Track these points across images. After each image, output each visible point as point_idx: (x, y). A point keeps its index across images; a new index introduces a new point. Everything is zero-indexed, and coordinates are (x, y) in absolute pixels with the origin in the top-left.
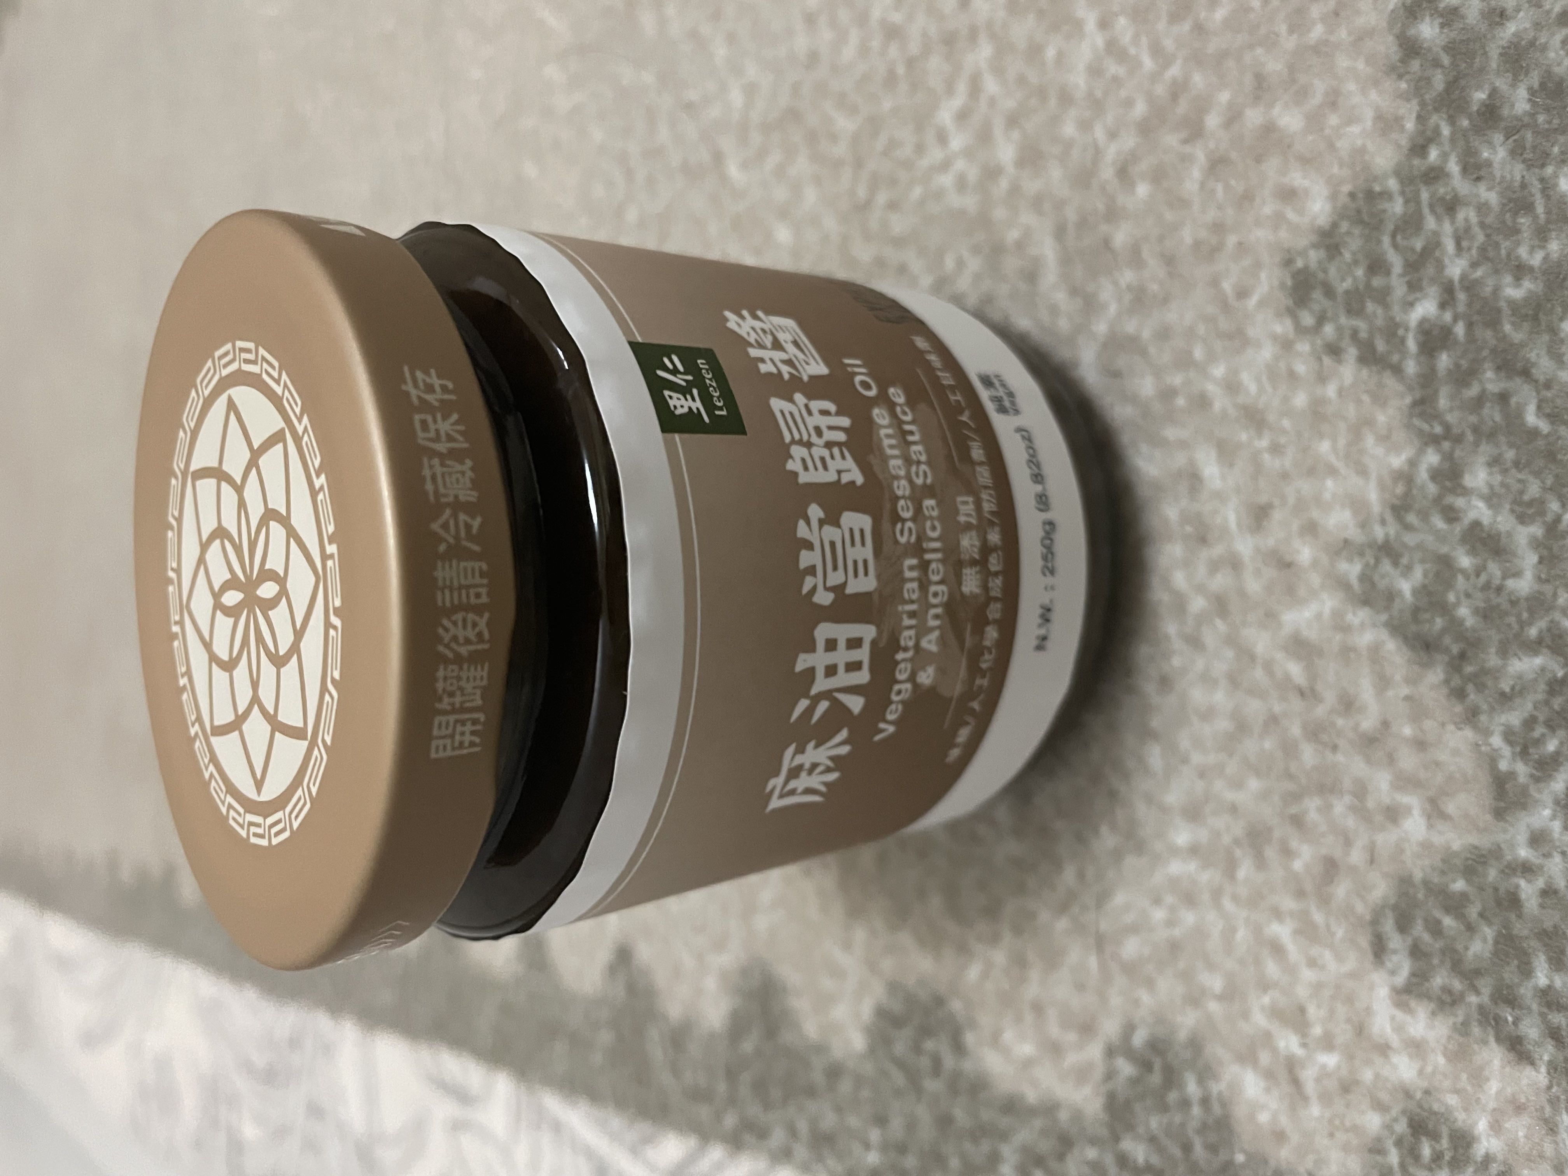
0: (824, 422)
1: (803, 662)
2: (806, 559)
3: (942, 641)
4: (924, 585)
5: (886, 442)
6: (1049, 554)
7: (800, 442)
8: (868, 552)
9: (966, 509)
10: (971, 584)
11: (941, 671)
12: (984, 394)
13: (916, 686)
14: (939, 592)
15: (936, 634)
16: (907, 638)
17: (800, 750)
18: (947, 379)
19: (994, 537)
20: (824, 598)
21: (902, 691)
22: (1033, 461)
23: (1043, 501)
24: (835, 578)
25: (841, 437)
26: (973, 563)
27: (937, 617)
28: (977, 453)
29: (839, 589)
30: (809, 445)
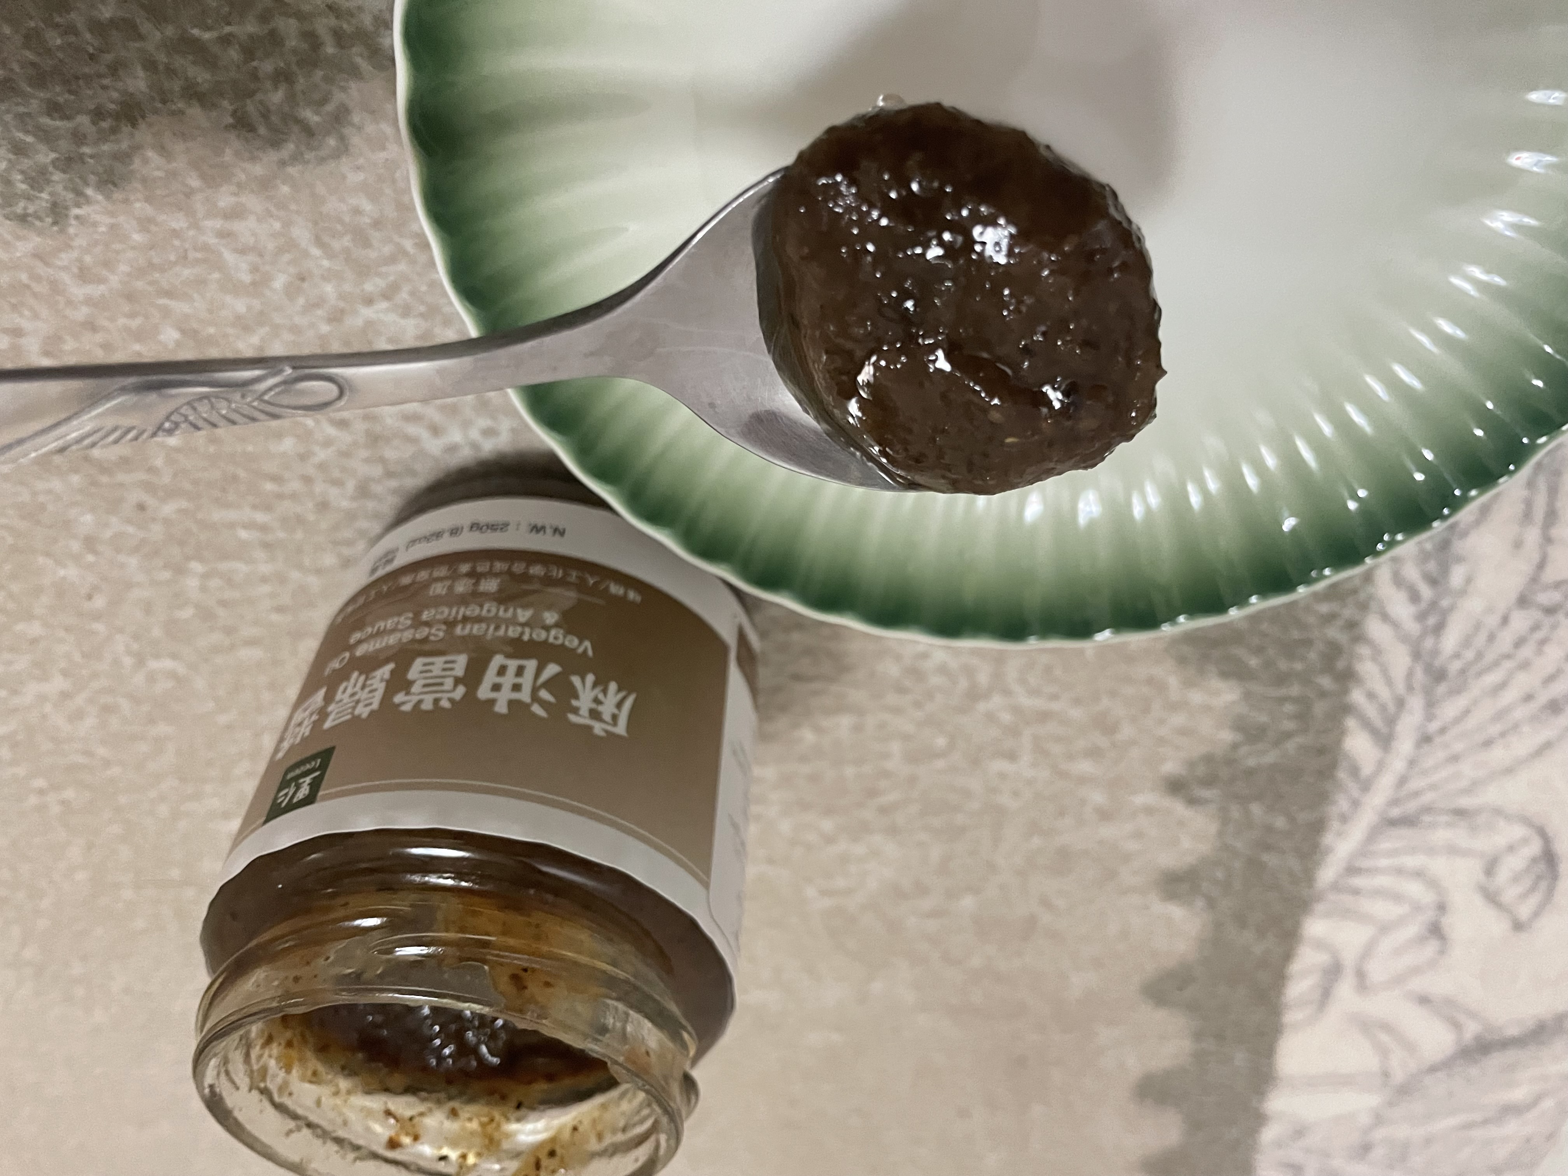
0: (349, 691)
1: (501, 708)
2: (427, 705)
3: (525, 607)
4: (479, 620)
5: (378, 646)
6: (492, 527)
7: (354, 708)
8: (439, 661)
9: (439, 589)
10: (491, 585)
11: (549, 608)
12: (380, 573)
13: (557, 625)
14: (489, 609)
15: (519, 611)
16: (513, 632)
17: (576, 711)
18: (361, 601)
19: (465, 568)
20: (461, 690)
21: (556, 636)
22: (427, 538)
23: (455, 532)
24: (449, 683)
25: (363, 678)
26: (477, 584)
27: (506, 611)
28: (406, 580)
29: (458, 681)
30: (358, 702)
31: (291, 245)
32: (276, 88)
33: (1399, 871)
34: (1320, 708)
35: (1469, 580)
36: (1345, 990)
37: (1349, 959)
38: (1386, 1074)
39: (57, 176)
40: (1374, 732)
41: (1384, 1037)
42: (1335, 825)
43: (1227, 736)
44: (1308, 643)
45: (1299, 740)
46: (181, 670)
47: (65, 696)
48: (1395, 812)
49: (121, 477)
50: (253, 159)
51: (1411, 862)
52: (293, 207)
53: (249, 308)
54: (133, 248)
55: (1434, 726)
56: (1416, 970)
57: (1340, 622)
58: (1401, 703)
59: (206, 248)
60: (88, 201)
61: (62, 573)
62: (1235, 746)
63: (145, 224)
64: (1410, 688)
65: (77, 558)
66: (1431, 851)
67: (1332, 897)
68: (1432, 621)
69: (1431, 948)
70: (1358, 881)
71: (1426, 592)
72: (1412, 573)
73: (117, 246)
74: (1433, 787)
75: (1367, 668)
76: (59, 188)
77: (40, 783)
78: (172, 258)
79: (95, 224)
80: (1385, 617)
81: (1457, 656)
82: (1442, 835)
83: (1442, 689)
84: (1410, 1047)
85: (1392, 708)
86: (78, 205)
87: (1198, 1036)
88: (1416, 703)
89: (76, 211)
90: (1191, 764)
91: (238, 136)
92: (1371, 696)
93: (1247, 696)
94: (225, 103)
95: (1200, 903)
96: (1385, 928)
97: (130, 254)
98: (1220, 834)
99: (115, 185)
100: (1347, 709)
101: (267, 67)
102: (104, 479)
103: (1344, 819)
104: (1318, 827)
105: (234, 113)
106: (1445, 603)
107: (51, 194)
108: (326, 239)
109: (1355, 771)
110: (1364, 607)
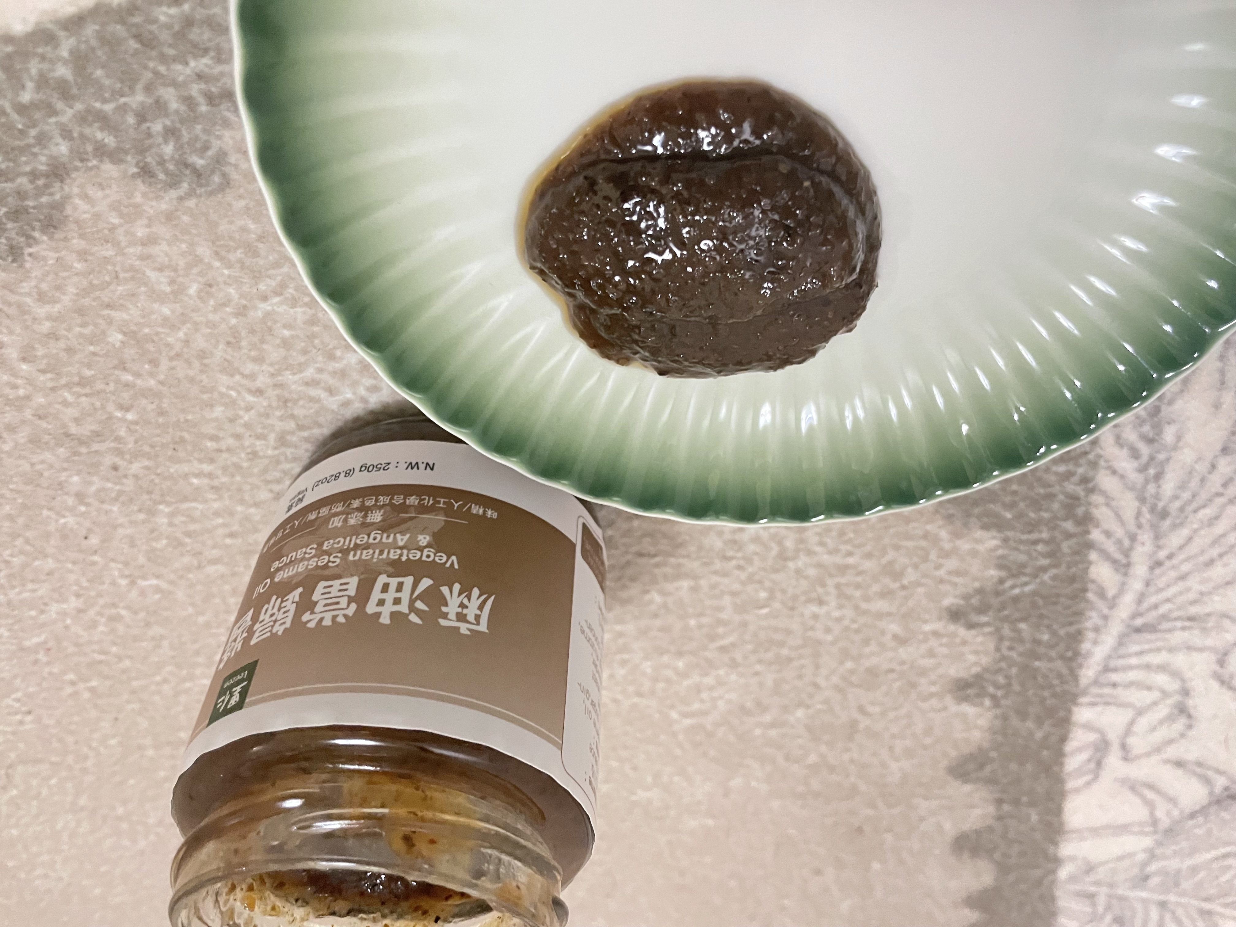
0: (270, 612)
1: (385, 619)
2: (327, 622)
3: (403, 533)
4: (367, 546)
5: (290, 574)
6: (377, 468)
7: (272, 626)
8: (336, 583)
9: (337, 522)
10: (376, 517)
11: (422, 532)
12: (294, 510)
13: (428, 546)
14: (376, 536)
15: (399, 536)
16: (394, 555)
17: (445, 616)
18: (280, 535)
19: (356, 503)
20: (353, 607)
21: (428, 555)
22: (327, 480)
23: (349, 473)
24: (344, 602)
25: (279, 601)
26: (366, 516)
27: (388, 537)
28: (312, 516)
29: (351, 600)
30: (275, 621)
31: (198, 260)
32: (166, 142)
33: (1148, 667)
34: (1066, 547)
35: (1179, 438)
36: (1113, 760)
37: (1113, 736)
38: (1155, 822)
39: (10, 225)
40: (1115, 562)
41: (1150, 795)
42: (1090, 635)
43: (993, 573)
44: (1051, 497)
45: (1054, 571)
46: (163, 585)
47: (80, 611)
48: (1139, 622)
49: (95, 447)
50: (158, 198)
51: (1156, 659)
52: (194, 231)
53: (173, 311)
54: (77, 274)
55: (1162, 554)
56: (1171, 742)
57: (1075, 479)
58: (1133, 538)
59: (132, 268)
60: (36, 242)
61: (62, 521)
62: (1001, 581)
63: (83, 255)
64: (1140, 526)
65: (71, 510)
66: (1171, 650)
67: (1095, 690)
68: (1152, 471)
69: (1180, 725)
70: (1114, 677)
71: (1145, 450)
72: (1131, 436)
73: (65, 274)
74: (1168, 600)
75: (1101, 513)
76: (13, 234)
77: (71, 676)
78: (107, 278)
79: (45, 259)
80: (1114, 472)
81: (1176, 497)
82: (1178, 637)
83: (1167, 523)
84: (1173, 800)
85: (1127, 543)
86: (30, 246)
87: (999, 802)
88: (1146, 537)
89: (31, 250)
90: (967, 597)
91: (143, 182)
92: (1108, 534)
93: (1006, 540)
94: (129, 158)
95: (987, 702)
96: (1140, 712)
97: (75, 279)
98: (998, 649)
99: (55, 227)
100: (1090, 545)
101: (157, 127)
102: (83, 450)
103: (1097, 630)
104: (1077, 637)
105: (137, 165)
106: (1161, 457)
107: (7, 239)
108: (223, 253)
109: (1102, 594)
110: (1094, 465)
